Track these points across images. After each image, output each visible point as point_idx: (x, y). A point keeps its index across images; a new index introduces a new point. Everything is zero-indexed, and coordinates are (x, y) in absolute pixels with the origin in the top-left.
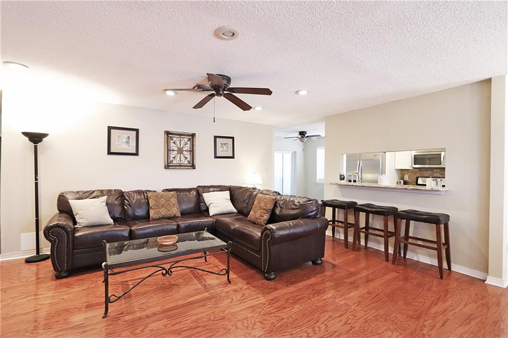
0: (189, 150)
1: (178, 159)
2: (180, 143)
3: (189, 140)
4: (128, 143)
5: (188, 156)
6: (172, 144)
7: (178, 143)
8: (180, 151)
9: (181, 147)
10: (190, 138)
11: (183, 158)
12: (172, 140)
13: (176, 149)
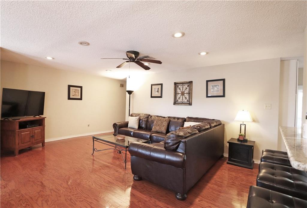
0: (188, 92)
1: (181, 99)
2: (183, 89)
3: (188, 86)
4: (158, 91)
5: (187, 97)
6: (178, 90)
7: (181, 88)
8: (183, 94)
9: (183, 91)
10: (189, 85)
11: (184, 99)
12: (178, 87)
13: (180, 92)
